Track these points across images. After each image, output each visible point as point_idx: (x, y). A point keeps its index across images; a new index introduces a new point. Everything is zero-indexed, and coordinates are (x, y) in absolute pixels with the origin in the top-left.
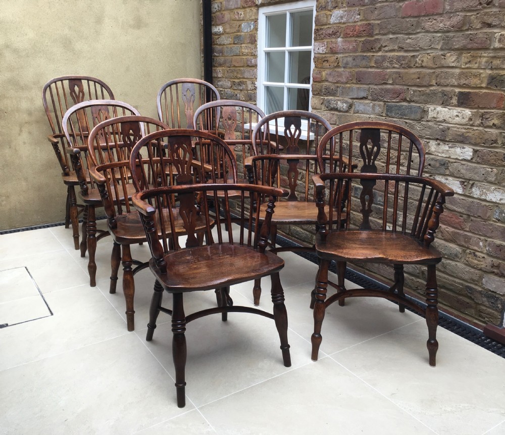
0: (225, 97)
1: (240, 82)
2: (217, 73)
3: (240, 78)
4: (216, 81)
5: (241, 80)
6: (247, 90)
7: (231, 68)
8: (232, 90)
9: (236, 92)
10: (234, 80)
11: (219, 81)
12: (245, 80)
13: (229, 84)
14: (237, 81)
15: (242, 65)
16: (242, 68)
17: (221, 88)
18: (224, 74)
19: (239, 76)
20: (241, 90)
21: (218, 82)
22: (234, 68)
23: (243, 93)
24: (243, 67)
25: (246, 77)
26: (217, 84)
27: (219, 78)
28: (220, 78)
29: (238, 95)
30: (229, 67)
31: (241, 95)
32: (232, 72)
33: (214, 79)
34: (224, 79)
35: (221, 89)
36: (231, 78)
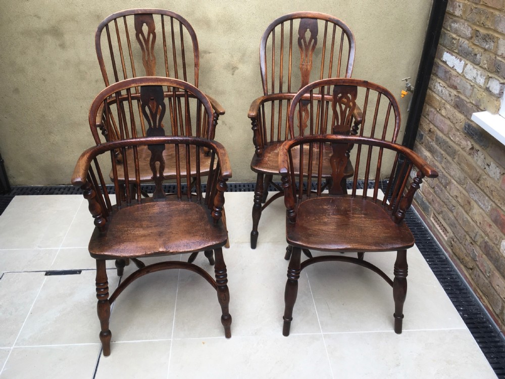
0: (456, 51)
1: (488, 35)
2: (454, 8)
3: (489, 29)
4: (450, 20)
5: (491, 33)
6: (496, 54)
7: (479, 6)
8: (471, 44)
9: (476, 50)
10: (478, 28)
11: (455, 22)
12: (496, 35)
13: (468, 33)
14: (483, 31)
15: (499, 7)
16: (497, 13)
17: (455, 33)
18: (464, 12)
19: (488, 24)
20: (485, 50)
21: (452, 22)
22: (484, 8)
23: (487, 55)
24: (500, 10)
25: (500, 30)
26: (451, 27)
27: (455, 16)
28: (458, 17)
29: (478, 56)
30: (476, 4)
31: (483, 59)
32: (479, 13)
33: (447, 16)
34: (463, 21)
35: (454, 36)
36: (475, 24)
